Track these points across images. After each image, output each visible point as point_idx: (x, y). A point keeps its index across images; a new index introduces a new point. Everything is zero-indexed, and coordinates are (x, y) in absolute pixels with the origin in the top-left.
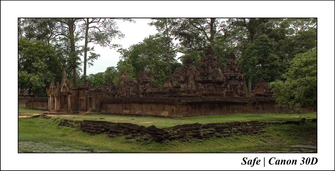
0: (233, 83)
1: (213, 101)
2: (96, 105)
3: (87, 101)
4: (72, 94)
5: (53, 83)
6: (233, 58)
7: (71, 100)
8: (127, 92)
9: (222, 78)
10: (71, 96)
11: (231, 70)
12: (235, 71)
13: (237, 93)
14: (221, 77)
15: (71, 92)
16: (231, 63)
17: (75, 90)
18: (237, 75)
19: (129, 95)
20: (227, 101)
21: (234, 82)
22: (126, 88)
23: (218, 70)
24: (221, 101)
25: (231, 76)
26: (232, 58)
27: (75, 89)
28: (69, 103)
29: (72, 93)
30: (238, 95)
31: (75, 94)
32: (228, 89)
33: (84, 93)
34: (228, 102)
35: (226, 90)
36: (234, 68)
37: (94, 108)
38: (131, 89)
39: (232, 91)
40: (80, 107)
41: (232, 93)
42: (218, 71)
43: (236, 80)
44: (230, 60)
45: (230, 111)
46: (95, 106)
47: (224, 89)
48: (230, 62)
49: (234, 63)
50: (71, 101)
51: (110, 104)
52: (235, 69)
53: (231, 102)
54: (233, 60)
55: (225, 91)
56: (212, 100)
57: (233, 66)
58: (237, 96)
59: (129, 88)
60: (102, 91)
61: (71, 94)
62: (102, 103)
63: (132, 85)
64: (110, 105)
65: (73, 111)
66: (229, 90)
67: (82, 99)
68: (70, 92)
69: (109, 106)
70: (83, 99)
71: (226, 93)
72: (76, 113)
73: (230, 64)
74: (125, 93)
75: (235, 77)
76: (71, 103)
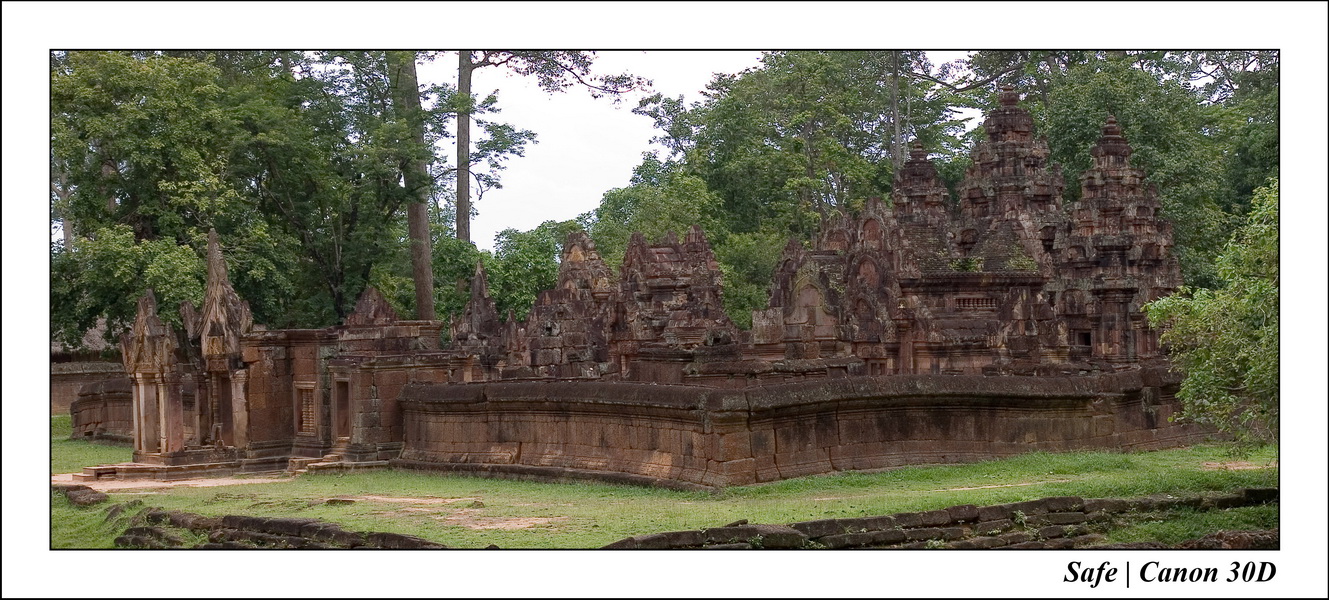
0: (1110, 283)
1: (895, 397)
2: (371, 424)
3: (326, 400)
4: (252, 367)
5: (146, 313)
6: (1115, 154)
7: (247, 398)
8: (535, 346)
9: (1038, 260)
10: (248, 377)
11: (1105, 212)
12: (1123, 222)
13: (1053, 344)
14: (1029, 254)
15: (247, 354)
16: (1104, 178)
17: (267, 342)
18: (1131, 238)
19: (548, 365)
20: (976, 391)
21: (1116, 275)
22: (531, 326)
23: (1016, 220)
24: (944, 391)
25: (1106, 243)
26: (1108, 153)
27: (269, 339)
28: (240, 415)
29: (252, 363)
30: (1059, 354)
31: (269, 363)
32: (1015, 327)
33: (314, 359)
34: (979, 396)
35: (1007, 330)
36: (1118, 204)
37: (357, 436)
38: (556, 331)
39: (1035, 333)
40: (301, 429)
41: (1031, 342)
42: (1019, 225)
43: (1132, 263)
44: (1100, 164)
45: (998, 442)
46: (364, 425)
47: (998, 326)
48: (1097, 175)
49: (1119, 178)
50: (247, 405)
51: (437, 413)
52: (1121, 209)
53: (1000, 396)
54: (1115, 163)
55: (1006, 333)
56: (891, 392)
57: (1111, 194)
58: (1055, 361)
59: (549, 329)
60: (412, 345)
61: (246, 365)
62: (400, 410)
63: (560, 313)
64: (433, 419)
65: (259, 456)
66: (1021, 327)
67: (307, 390)
68: (241, 358)
69: (433, 423)
70: (311, 391)
71: (1011, 343)
72: (273, 462)
73: (1102, 186)
74: (527, 356)
75: (1123, 250)
76: (248, 410)
